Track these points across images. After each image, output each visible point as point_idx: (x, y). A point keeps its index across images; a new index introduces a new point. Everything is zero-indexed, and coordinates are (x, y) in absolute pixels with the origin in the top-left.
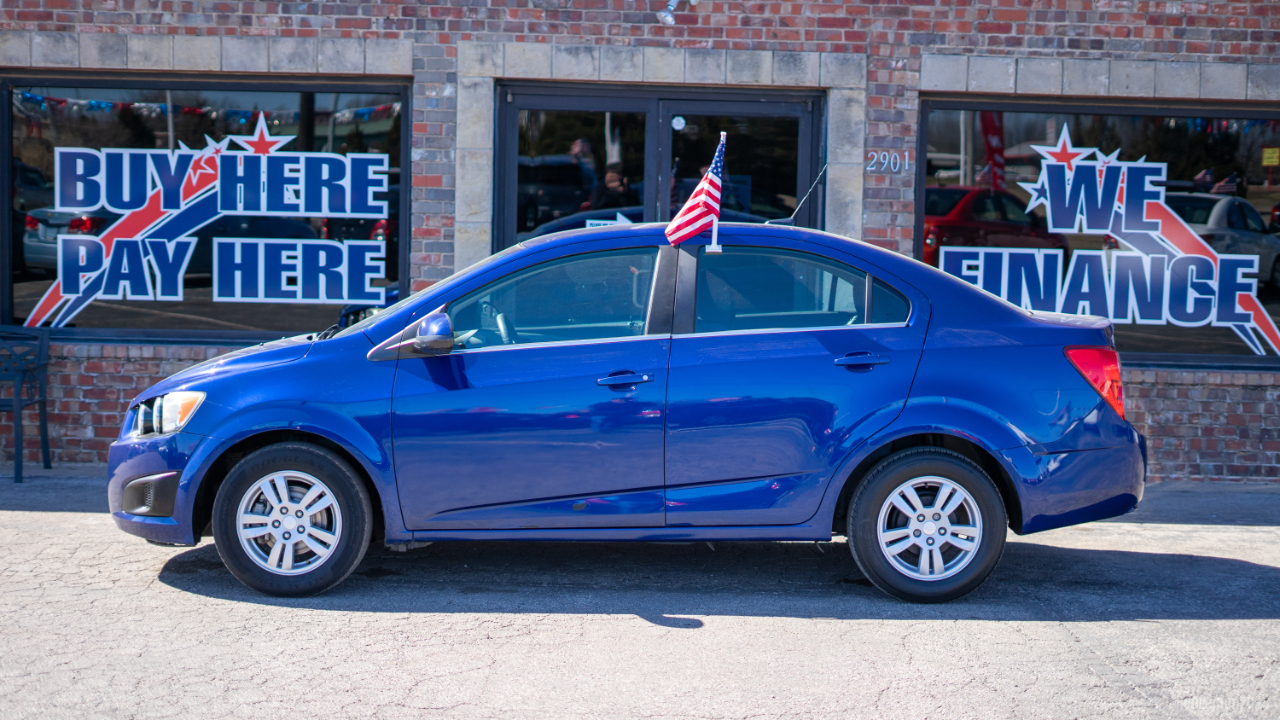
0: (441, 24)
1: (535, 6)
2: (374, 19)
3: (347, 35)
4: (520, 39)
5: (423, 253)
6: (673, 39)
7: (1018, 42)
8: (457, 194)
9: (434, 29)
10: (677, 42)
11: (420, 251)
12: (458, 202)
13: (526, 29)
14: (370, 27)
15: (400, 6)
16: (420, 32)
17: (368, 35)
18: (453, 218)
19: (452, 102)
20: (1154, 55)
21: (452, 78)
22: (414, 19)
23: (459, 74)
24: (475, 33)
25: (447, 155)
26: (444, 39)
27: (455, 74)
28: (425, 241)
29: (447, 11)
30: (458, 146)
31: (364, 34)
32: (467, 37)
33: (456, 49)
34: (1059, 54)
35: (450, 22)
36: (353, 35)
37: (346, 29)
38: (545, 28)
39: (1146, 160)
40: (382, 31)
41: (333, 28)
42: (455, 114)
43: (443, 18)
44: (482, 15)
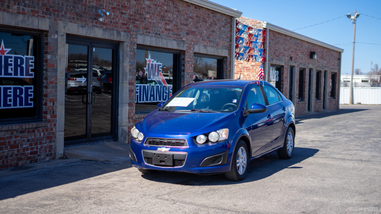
0: (55, 14)
1: (74, 12)
2: (40, 11)
3: (33, 15)
4: (71, 22)
5: (51, 89)
6: (99, 25)
7: (149, 33)
8: (58, 70)
9: (53, 16)
10: (100, 26)
11: (50, 89)
12: (58, 73)
13: (72, 19)
14: (39, 14)
15: (46, 7)
16: (50, 16)
17: (39, 16)
18: (57, 78)
19: (57, 39)
20: (166, 38)
21: (57, 33)
22: (49, 12)
23: (59, 31)
24: (62, 18)
25: (56, 57)
26: (55, 20)
27: (57, 31)
28: (51, 85)
29: (56, 11)
30: (58, 54)
31: (38, 15)
32: (60, 20)
33: (58, 23)
34: (155, 36)
35: (57, 14)
36: (35, 15)
37: (34, 13)
38: (76, 19)
39: (160, 63)
40: (42, 15)
41: (30, 12)
42: (57, 44)
43: (55, 13)
44: (63, 13)
